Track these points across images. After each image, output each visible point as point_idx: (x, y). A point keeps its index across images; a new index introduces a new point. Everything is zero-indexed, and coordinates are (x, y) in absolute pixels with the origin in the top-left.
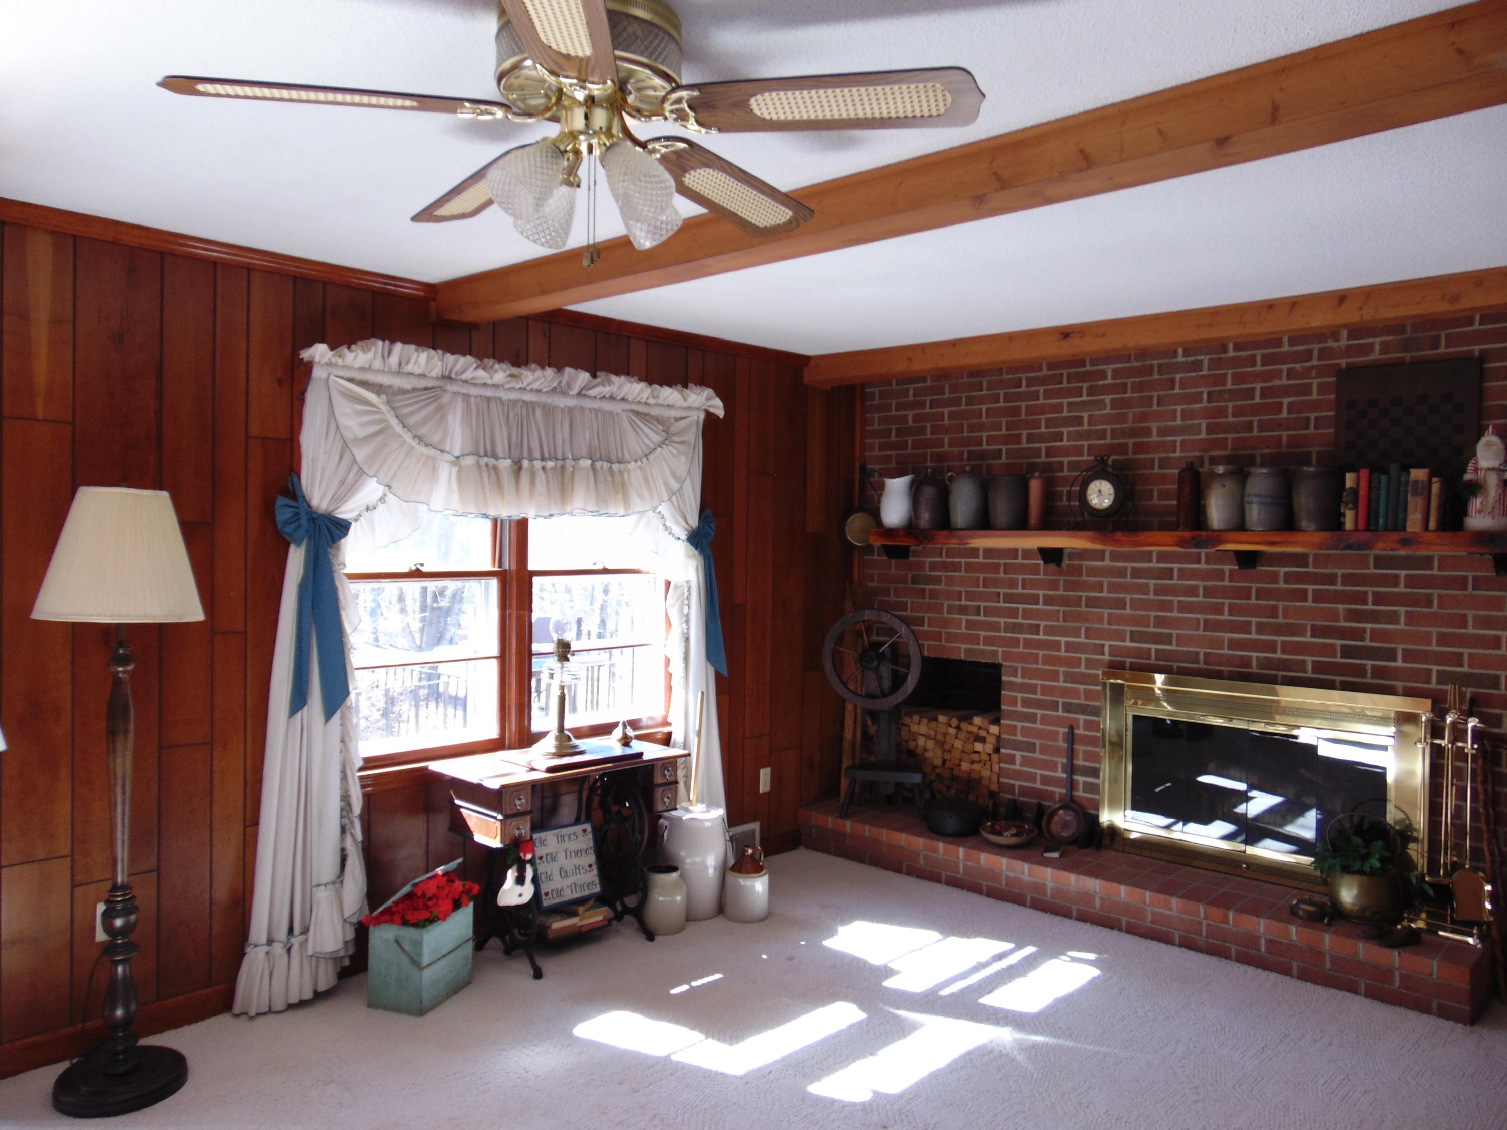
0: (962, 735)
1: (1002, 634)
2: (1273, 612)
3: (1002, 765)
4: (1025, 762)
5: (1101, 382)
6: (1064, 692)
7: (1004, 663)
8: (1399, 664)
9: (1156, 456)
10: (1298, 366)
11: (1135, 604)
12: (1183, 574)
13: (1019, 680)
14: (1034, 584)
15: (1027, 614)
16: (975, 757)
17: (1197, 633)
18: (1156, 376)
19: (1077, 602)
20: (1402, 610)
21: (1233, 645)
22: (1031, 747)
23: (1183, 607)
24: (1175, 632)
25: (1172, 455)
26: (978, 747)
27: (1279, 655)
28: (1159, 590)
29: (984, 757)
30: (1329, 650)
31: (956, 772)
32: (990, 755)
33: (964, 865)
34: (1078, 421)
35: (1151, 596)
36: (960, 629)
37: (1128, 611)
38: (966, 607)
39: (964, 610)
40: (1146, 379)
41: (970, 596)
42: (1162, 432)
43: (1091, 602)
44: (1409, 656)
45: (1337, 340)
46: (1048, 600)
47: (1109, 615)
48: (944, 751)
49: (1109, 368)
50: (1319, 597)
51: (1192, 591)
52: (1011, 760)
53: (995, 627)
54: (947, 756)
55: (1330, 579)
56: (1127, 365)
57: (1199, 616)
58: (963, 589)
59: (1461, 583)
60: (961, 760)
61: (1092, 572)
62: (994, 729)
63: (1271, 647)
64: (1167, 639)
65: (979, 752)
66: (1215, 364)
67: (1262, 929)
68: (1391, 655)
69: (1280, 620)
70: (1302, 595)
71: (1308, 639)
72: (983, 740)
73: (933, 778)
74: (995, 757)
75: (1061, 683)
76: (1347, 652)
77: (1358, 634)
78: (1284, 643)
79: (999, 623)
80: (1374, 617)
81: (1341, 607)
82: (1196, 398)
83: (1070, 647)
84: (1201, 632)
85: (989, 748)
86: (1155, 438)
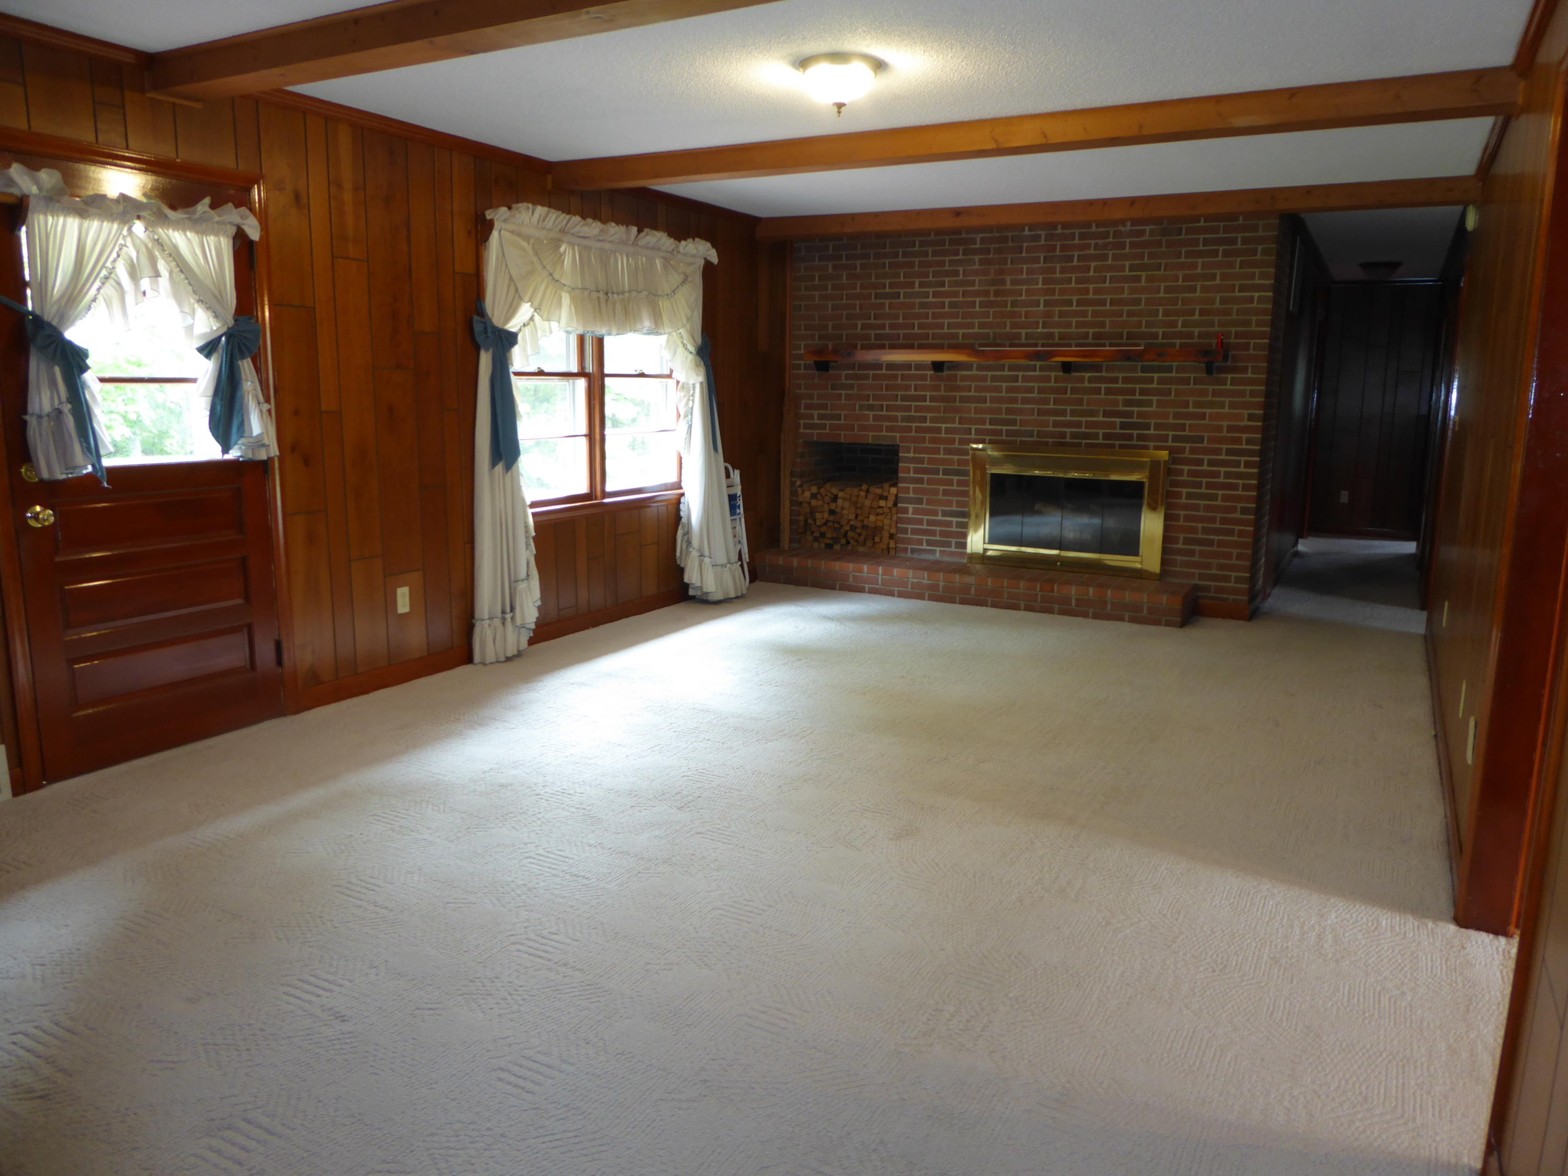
0: (870, 496)
1: (899, 424)
2: (1080, 402)
3: (899, 515)
4: (916, 511)
5: (972, 247)
6: (943, 462)
7: (901, 444)
8: (1152, 432)
9: (1009, 299)
10: (1100, 242)
11: (993, 400)
12: (1025, 379)
13: (911, 455)
14: (923, 388)
15: (918, 409)
16: (880, 511)
17: (1032, 417)
18: (1010, 244)
19: (953, 399)
20: (1155, 398)
21: (1056, 424)
22: (920, 501)
23: (1025, 401)
24: (1019, 418)
25: (1019, 298)
26: (882, 503)
27: (1083, 430)
28: (1009, 390)
29: (886, 510)
30: (1112, 425)
31: (865, 523)
32: (890, 508)
33: (882, 578)
34: (956, 273)
35: (1004, 394)
36: (868, 421)
37: (988, 404)
38: (873, 405)
39: (871, 408)
40: (1003, 245)
41: (876, 398)
42: (1014, 282)
43: (964, 400)
44: (1158, 427)
45: (1124, 225)
46: (933, 399)
47: (975, 408)
48: (856, 508)
49: (978, 237)
50: (1109, 392)
51: (1031, 390)
52: (906, 511)
53: (895, 419)
54: (859, 512)
55: (1115, 380)
56: (991, 235)
57: (1034, 406)
58: (871, 393)
59: (1186, 381)
60: (869, 514)
61: (964, 378)
62: (894, 490)
63: (1078, 425)
64: (1013, 422)
65: (882, 507)
66: (1050, 237)
67: (1073, 592)
68: (1147, 427)
69: (1085, 407)
70: (1098, 391)
71: (1101, 419)
72: (886, 498)
73: (848, 528)
74: (894, 510)
75: (942, 456)
76: (1123, 426)
77: (1129, 415)
78: (1086, 421)
79: (897, 416)
80: (1139, 403)
81: (1120, 398)
82: (1036, 260)
83: (948, 431)
84: (1035, 417)
85: (890, 504)
86: (1008, 287)
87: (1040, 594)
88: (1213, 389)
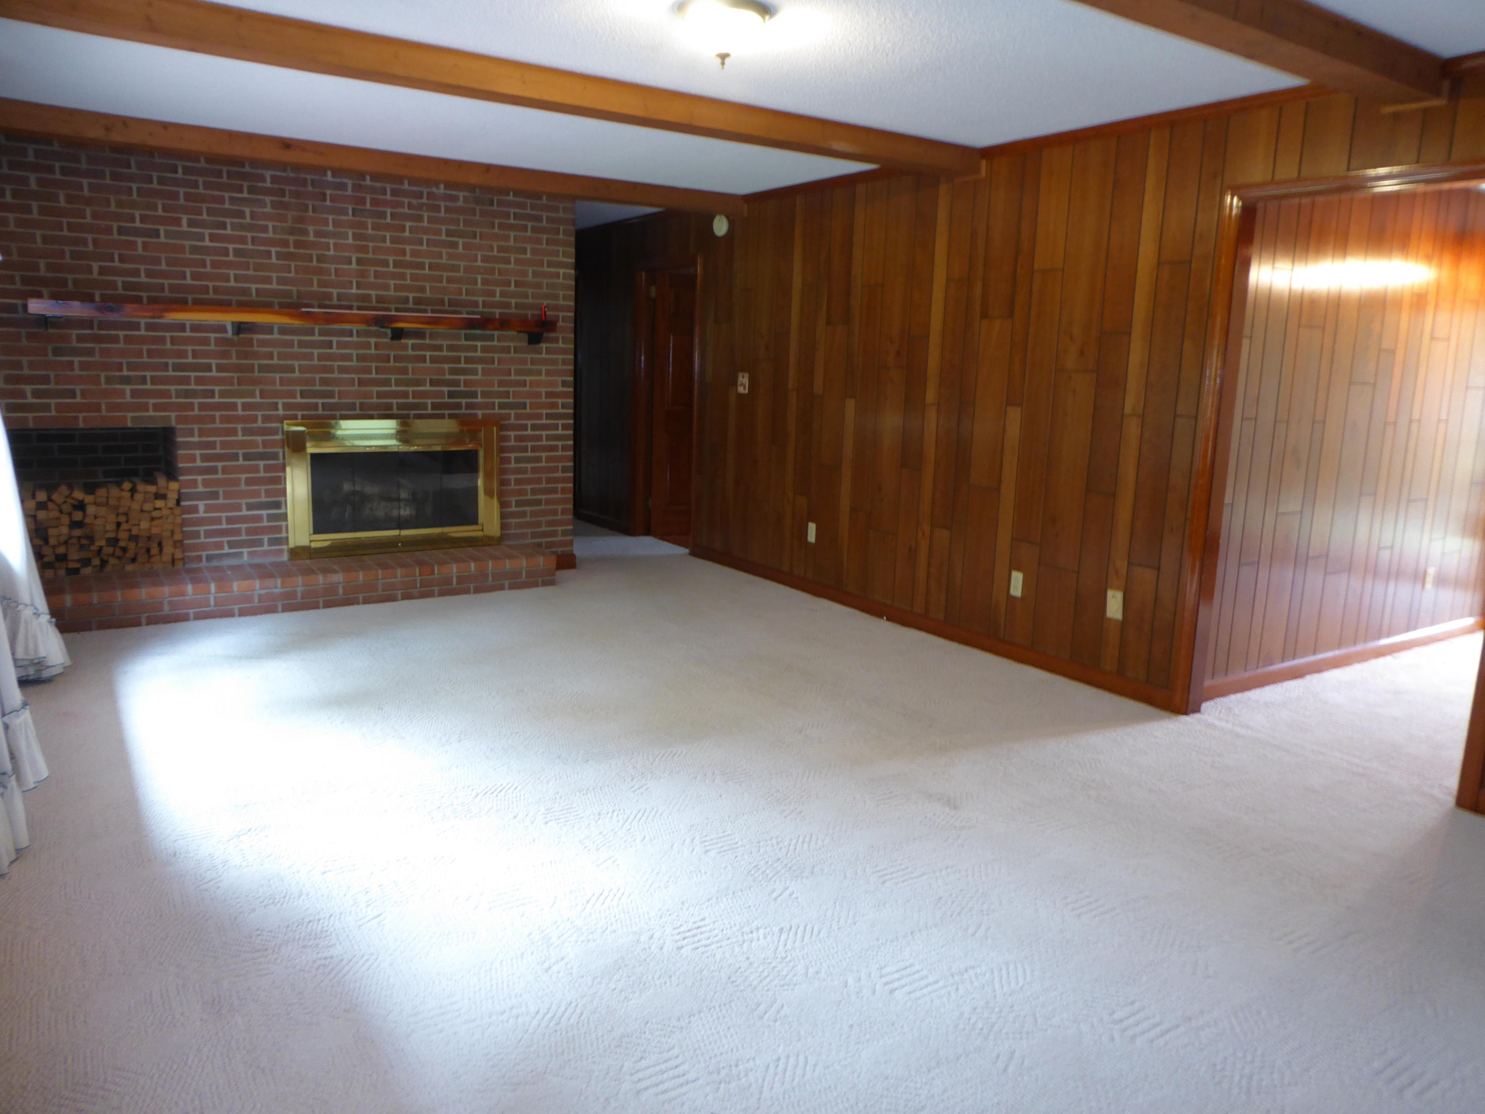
0: (139, 497)
1: (174, 400)
2: (405, 371)
3: (184, 516)
4: (208, 509)
5: (260, 184)
6: (242, 445)
7: (179, 426)
8: (479, 400)
9: (314, 253)
10: (414, 201)
11: (302, 369)
12: (340, 345)
13: (196, 439)
14: (206, 354)
15: (199, 381)
16: (156, 514)
17: (353, 388)
18: (310, 188)
19: (251, 368)
20: (480, 367)
21: (380, 395)
22: (214, 495)
23: (342, 370)
24: (336, 389)
25: (326, 253)
26: (159, 503)
27: (411, 400)
28: (321, 357)
29: (165, 512)
30: (440, 394)
31: (135, 532)
32: (171, 509)
34: (241, 214)
35: (316, 362)
36: (124, 398)
37: (297, 374)
38: (129, 377)
39: (127, 380)
40: (300, 189)
41: (132, 367)
42: (318, 234)
43: (263, 369)
44: (485, 395)
45: (438, 188)
46: (220, 368)
47: (281, 378)
48: (118, 515)
49: (268, 174)
50: (434, 360)
51: (348, 358)
52: (195, 509)
53: (166, 394)
54: (122, 519)
55: (439, 348)
56: (284, 174)
57: (354, 376)
58: (124, 361)
59: (507, 350)
60: (140, 520)
61: (263, 343)
62: (174, 486)
63: (405, 395)
64: (331, 395)
65: (160, 509)
66: (357, 188)
68: (474, 395)
69: (410, 376)
70: (423, 359)
71: (428, 388)
72: (164, 497)
73: (103, 543)
74: (177, 511)
75: (240, 438)
76: (451, 395)
77: (456, 383)
78: (413, 391)
79: (169, 390)
80: (464, 372)
81: (446, 366)
82: (344, 212)
83: (245, 407)
84: (356, 387)
85: (171, 503)
86: (312, 238)
87: (418, 579)
88: (531, 358)
